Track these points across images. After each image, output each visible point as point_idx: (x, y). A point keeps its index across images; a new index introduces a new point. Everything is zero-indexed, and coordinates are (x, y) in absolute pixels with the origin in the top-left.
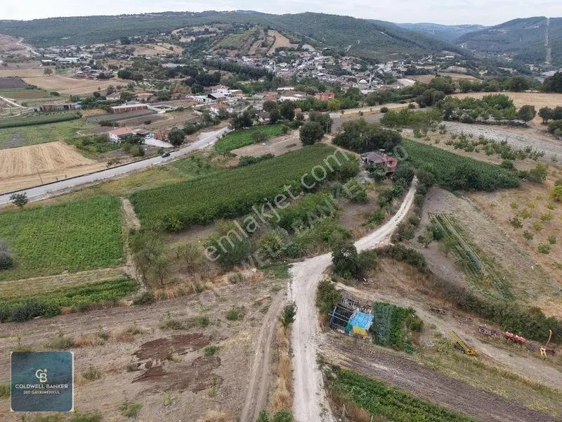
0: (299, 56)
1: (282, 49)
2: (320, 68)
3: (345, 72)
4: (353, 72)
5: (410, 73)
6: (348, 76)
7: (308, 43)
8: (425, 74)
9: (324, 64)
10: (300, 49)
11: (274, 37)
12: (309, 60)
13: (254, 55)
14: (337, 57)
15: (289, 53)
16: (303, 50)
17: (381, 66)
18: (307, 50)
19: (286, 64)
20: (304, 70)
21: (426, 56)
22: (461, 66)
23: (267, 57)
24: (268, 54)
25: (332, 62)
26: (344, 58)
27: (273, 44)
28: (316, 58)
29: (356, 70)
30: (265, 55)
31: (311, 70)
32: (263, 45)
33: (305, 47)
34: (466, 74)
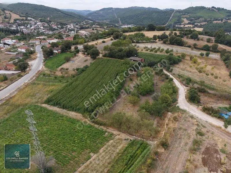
0: (28, 23)
1: (17, 20)
2: (42, 28)
3: (55, 29)
4: (59, 29)
5: (82, 28)
6: (57, 31)
7: (29, 17)
8: (87, 28)
9: (44, 26)
10: (26, 20)
11: (10, 14)
12: (35, 24)
13: (2, 23)
14: (48, 23)
15: (22, 22)
16: (29, 20)
17: (69, 26)
18: (31, 20)
19: (23, 27)
20: (35, 29)
21: (83, 22)
22: (97, 25)
23: (11, 24)
24: (10, 22)
25: (46, 25)
26: (52, 23)
27: (11, 17)
28: (38, 24)
29: (59, 28)
30: (9, 23)
31: (38, 29)
32: (5, 18)
33: (29, 18)
34: (100, 28)
